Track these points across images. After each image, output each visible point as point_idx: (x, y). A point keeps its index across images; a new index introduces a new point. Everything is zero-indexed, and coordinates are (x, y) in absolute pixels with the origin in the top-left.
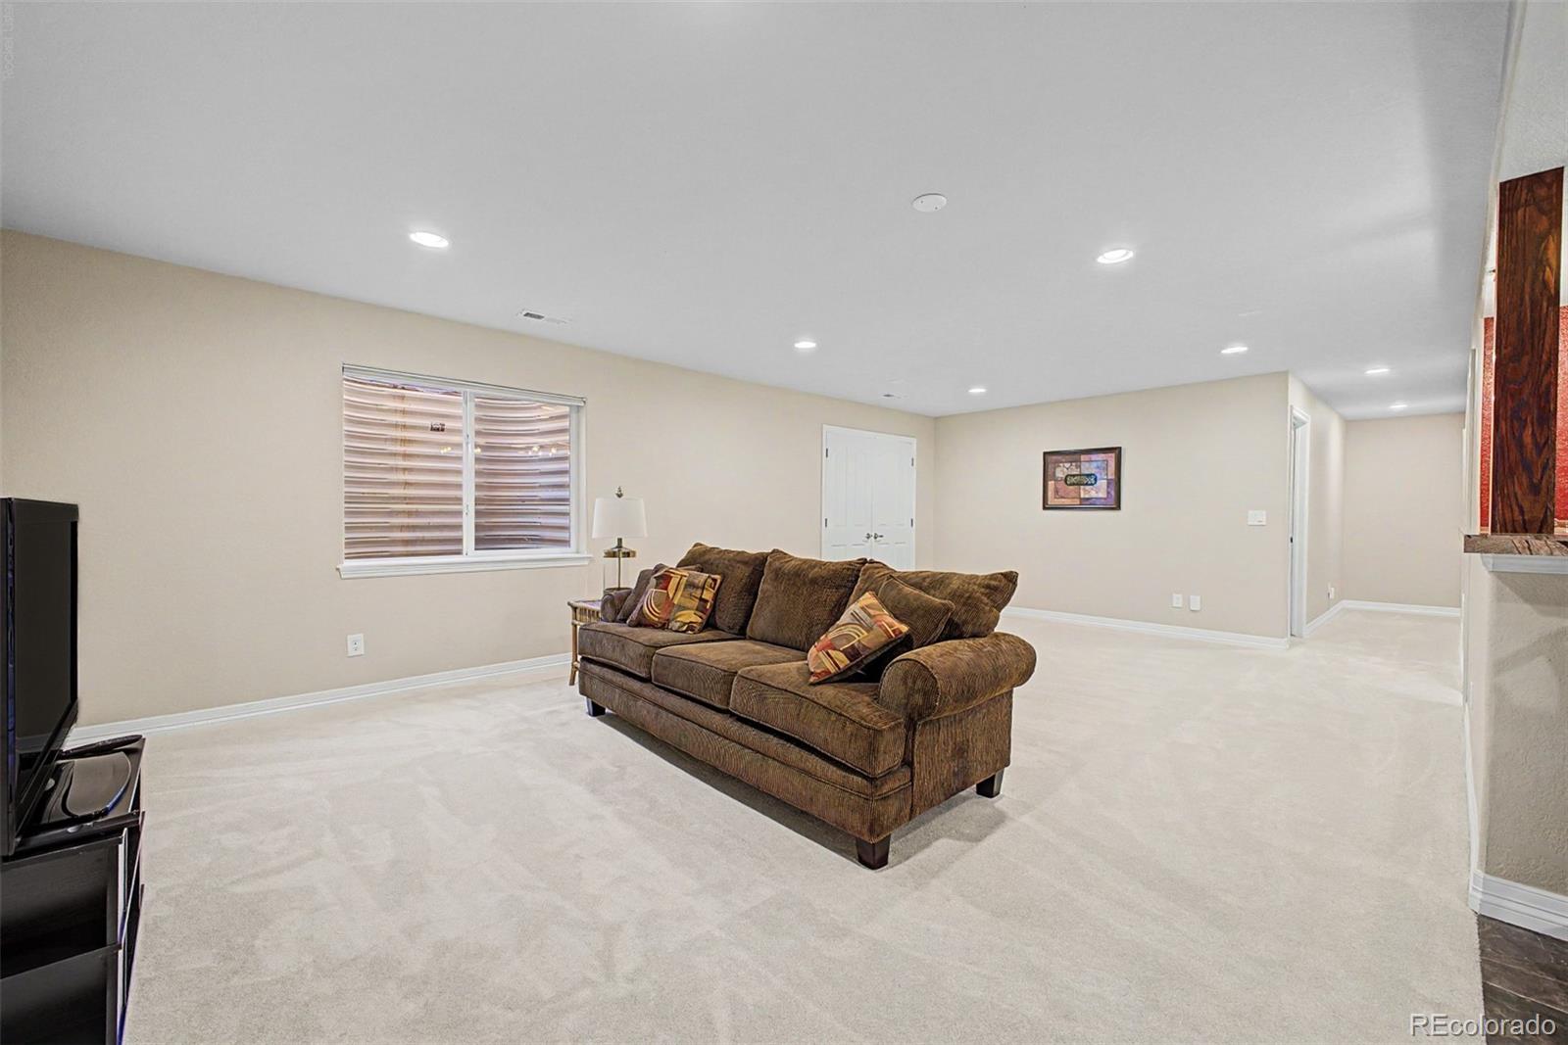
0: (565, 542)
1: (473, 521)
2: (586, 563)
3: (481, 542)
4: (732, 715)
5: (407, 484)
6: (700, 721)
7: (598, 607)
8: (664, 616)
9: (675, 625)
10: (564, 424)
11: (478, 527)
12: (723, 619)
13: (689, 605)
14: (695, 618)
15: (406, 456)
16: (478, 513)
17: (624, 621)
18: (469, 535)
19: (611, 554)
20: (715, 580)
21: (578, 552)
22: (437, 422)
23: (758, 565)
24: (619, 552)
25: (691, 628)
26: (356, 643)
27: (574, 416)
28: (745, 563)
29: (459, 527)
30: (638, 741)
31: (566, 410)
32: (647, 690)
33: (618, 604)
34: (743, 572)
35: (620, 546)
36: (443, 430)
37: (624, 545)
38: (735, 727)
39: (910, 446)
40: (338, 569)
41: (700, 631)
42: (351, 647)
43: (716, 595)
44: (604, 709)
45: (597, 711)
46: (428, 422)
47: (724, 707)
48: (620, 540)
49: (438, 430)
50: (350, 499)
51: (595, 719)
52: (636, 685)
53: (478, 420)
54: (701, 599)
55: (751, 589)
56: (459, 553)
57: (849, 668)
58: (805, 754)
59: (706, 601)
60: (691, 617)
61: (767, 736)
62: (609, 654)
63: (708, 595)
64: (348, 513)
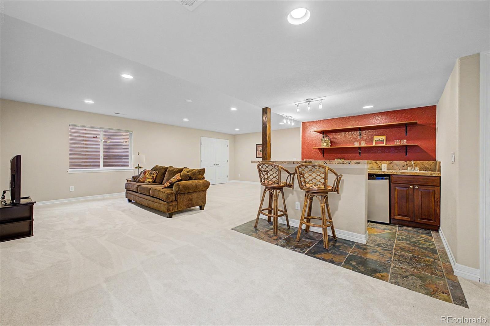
0: (128, 166)
1: (103, 161)
2: (133, 170)
3: (104, 166)
4: (150, 196)
5: (86, 151)
6: (145, 198)
7: (131, 180)
8: (144, 180)
9: (146, 182)
10: (128, 137)
11: (104, 162)
12: (157, 181)
13: (150, 178)
14: (151, 180)
15: (86, 144)
16: (104, 159)
17: (135, 181)
18: (102, 164)
19: (136, 168)
20: (156, 173)
21: (131, 168)
22: (95, 136)
23: (166, 169)
24: (138, 167)
25: (150, 182)
26: (72, 188)
27: (130, 135)
28: (164, 169)
29: (99, 162)
30: (136, 205)
31: (128, 134)
32: (137, 194)
33: (135, 178)
34: (163, 171)
35: (138, 166)
36: (96, 138)
37: (140, 165)
38: (152, 199)
39: (227, 142)
40: (68, 171)
41: (152, 183)
42: (71, 189)
43: (156, 176)
44: (131, 201)
45: (130, 201)
46: (92, 136)
47: (149, 195)
48: (138, 164)
49: (95, 138)
50: (70, 155)
51: (129, 203)
52: (135, 193)
53: (105, 135)
54: (153, 177)
55: (164, 174)
56: (99, 168)
57: (170, 186)
58: (160, 201)
59: (154, 177)
60: (150, 180)
61: (154, 198)
62: (131, 188)
63: (155, 176)
64: (70, 159)
